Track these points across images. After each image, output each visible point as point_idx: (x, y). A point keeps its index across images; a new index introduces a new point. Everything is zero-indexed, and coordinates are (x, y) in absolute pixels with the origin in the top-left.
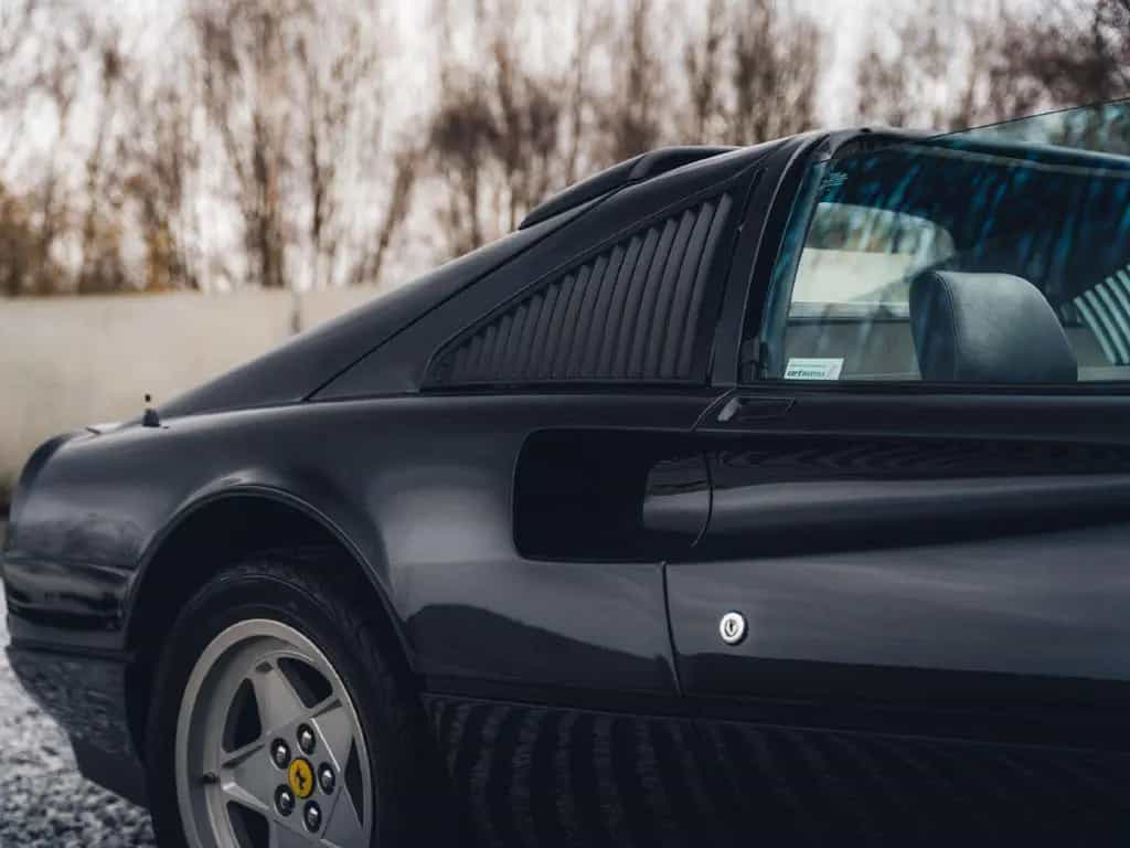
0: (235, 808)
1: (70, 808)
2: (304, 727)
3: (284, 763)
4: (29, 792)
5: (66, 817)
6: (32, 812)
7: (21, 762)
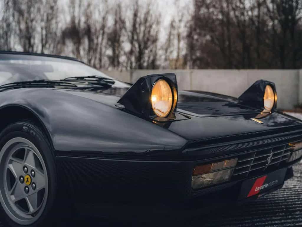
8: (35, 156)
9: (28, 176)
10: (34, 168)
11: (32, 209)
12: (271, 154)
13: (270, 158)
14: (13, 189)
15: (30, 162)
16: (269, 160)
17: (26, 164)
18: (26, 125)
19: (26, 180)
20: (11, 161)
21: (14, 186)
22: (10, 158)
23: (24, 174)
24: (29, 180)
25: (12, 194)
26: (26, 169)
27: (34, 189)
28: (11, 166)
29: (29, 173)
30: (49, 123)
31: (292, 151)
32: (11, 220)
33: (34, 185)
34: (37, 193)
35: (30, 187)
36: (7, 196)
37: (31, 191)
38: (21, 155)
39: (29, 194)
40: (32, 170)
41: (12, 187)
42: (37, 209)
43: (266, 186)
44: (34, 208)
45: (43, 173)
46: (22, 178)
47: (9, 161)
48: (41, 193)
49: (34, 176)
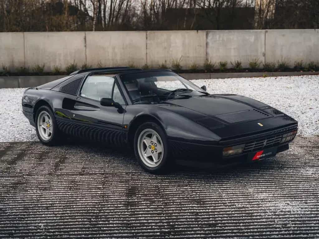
0: (43, 128)
1: (31, 128)
2: (49, 121)
3: (47, 124)
4: (26, 126)
5: (30, 129)
6: (26, 128)
7: (26, 122)
8: (157, 138)
9: (153, 146)
10: (156, 142)
11: (155, 161)
12: (266, 141)
13: (265, 142)
14: (146, 151)
15: (154, 140)
16: (265, 143)
17: (152, 140)
18: (154, 124)
19: (152, 147)
20: (145, 139)
21: (146, 150)
22: (145, 137)
23: (151, 145)
24: (154, 147)
25: (145, 153)
26: (152, 142)
27: (156, 152)
28: (145, 141)
29: (154, 144)
30: (162, 122)
31: (282, 138)
32: (146, 165)
33: (156, 150)
34: (157, 154)
35: (154, 151)
36: (143, 154)
37: (155, 153)
38: (150, 136)
39: (154, 153)
40: (155, 144)
41: (145, 150)
42: (157, 161)
43: (264, 155)
44: (156, 160)
45: (161, 145)
46: (150, 147)
47: (144, 138)
48: (160, 153)
49: (156, 146)
